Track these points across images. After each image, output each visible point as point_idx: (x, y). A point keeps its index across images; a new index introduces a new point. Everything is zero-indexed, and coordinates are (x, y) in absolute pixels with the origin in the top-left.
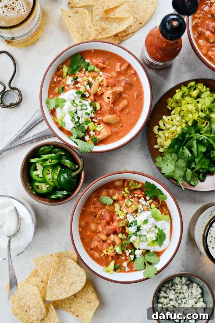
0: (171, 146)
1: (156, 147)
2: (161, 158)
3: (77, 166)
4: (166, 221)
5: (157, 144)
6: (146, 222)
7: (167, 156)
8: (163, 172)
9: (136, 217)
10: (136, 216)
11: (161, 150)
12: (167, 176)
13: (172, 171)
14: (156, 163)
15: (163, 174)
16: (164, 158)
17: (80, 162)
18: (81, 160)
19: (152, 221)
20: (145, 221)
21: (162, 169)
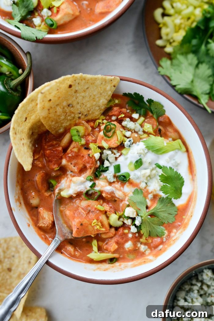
0: (186, 40)
1: (159, 42)
2: (169, 62)
3: (20, 71)
4: (177, 151)
5: (160, 38)
6: (139, 163)
7: (180, 58)
8: (173, 83)
9: (120, 156)
10: (119, 154)
11: (169, 49)
12: (180, 89)
13: (189, 81)
14: (160, 69)
15: (173, 87)
16: (175, 61)
17: (26, 61)
18: (27, 59)
19: (149, 158)
20: (137, 162)
21: (172, 78)
